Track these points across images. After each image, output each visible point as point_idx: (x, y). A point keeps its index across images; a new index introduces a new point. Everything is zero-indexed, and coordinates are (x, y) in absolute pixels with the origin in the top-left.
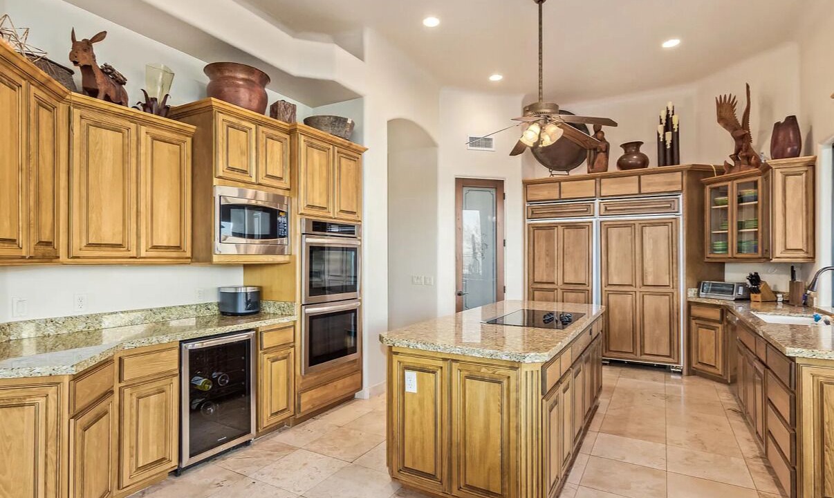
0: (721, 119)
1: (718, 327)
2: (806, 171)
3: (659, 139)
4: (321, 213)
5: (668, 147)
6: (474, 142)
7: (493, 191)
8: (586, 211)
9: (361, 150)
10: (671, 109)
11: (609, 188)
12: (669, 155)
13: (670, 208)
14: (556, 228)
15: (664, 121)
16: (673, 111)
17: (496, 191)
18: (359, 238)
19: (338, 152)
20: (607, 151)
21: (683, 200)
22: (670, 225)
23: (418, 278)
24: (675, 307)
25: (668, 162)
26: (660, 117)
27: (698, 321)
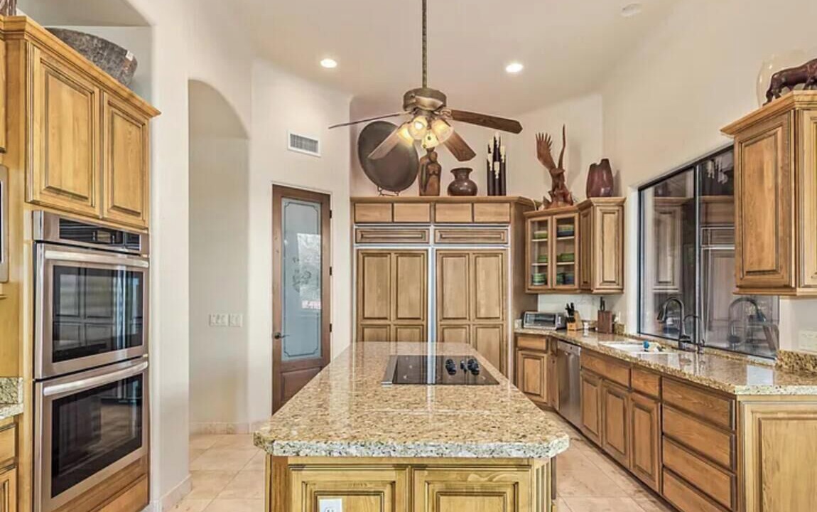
0: (540, 156)
1: (543, 357)
2: (618, 211)
3: (488, 168)
4: (77, 206)
5: (497, 177)
6: (297, 141)
7: (318, 206)
8: (421, 238)
9: (150, 112)
10: (497, 139)
11: (444, 214)
12: (497, 185)
13: (499, 240)
14: (389, 256)
15: (492, 151)
16: (500, 142)
17: (321, 206)
18: (145, 256)
19: (109, 103)
20: (439, 175)
21: (511, 230)
22: (500, 256)
23: (218, 317)
24: (505, 340)
25: (497, 192)
26: (489, 146)
27: (524, 352)
